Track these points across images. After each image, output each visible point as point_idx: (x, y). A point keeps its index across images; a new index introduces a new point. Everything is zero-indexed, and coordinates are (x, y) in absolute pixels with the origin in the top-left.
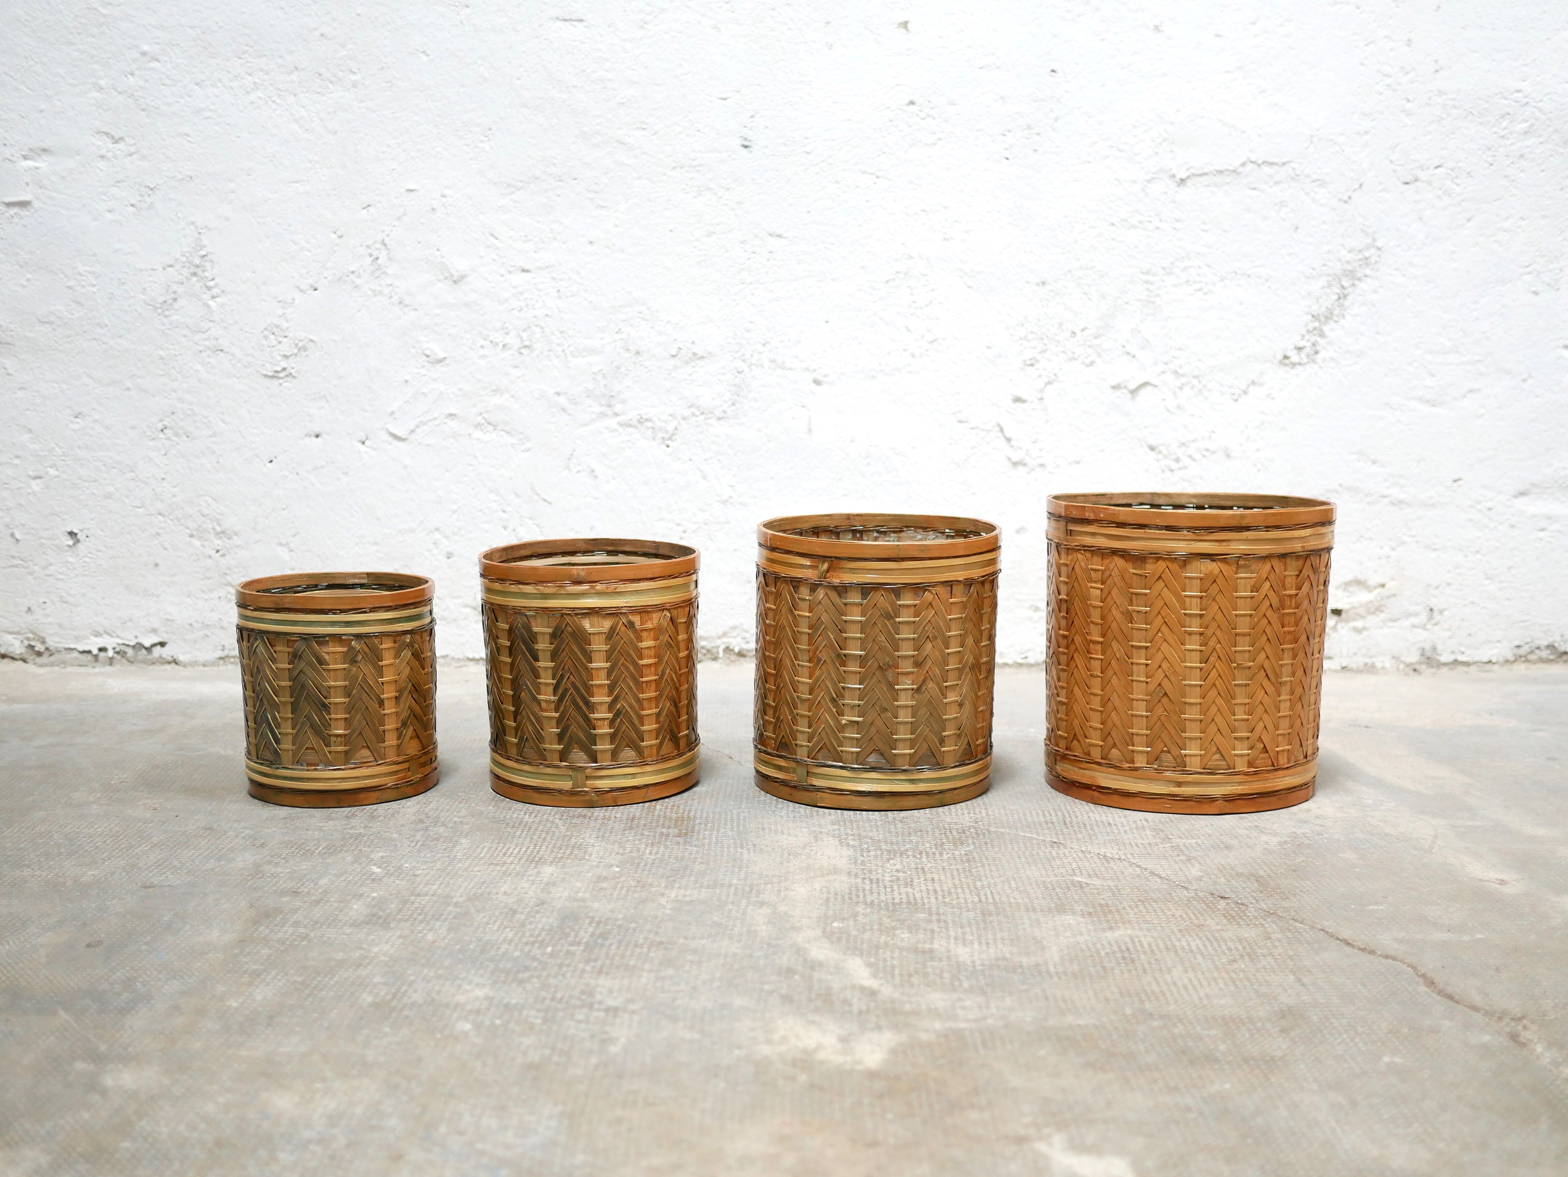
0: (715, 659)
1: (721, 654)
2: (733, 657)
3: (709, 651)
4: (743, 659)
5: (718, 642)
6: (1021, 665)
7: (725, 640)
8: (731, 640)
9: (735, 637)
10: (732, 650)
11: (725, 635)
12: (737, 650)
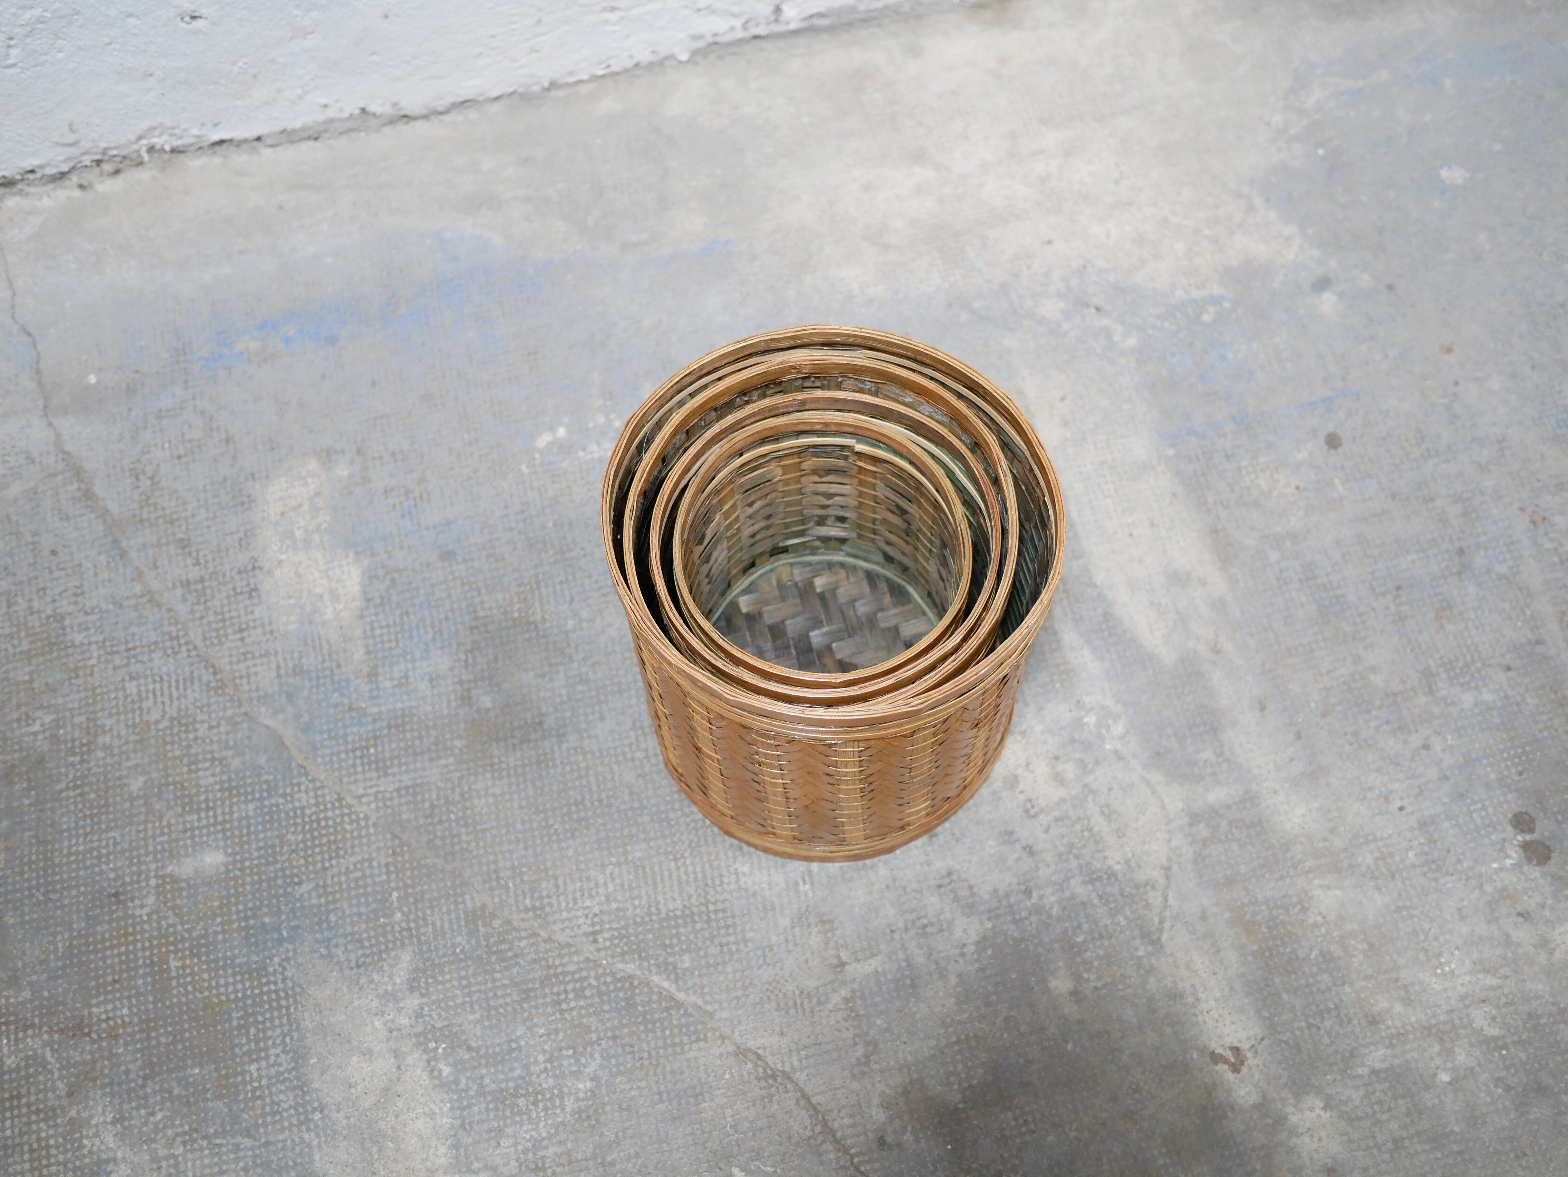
0: (141, 164)
1: (146, 157)
2: (166, 157)
3: (124, 157)
4: (181, 156)
5: (135, 147)
6: (603, 77)
7: (144, 142)
8: (154, 140)
9: (160, 136)
10: (162, 150)
11: (140, 138)
12: (167, 148)
